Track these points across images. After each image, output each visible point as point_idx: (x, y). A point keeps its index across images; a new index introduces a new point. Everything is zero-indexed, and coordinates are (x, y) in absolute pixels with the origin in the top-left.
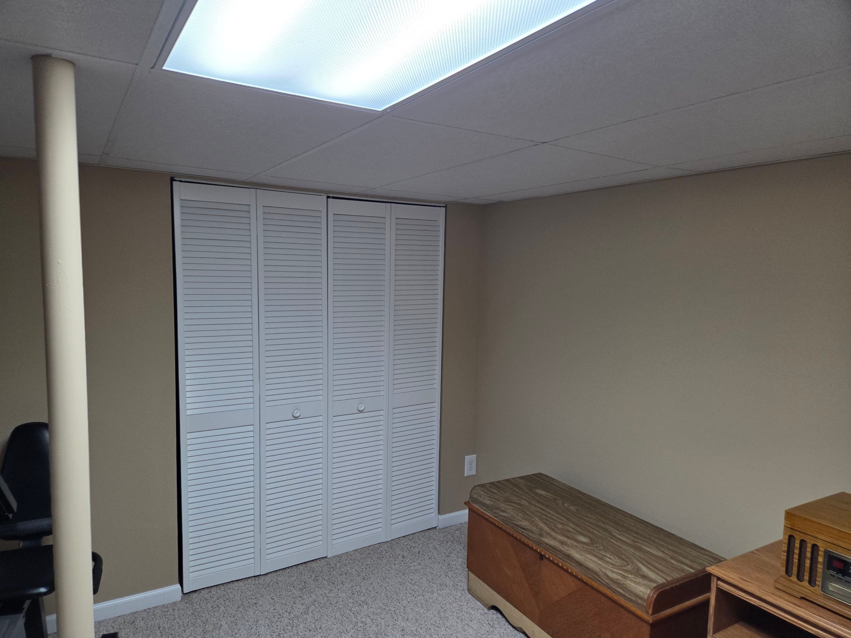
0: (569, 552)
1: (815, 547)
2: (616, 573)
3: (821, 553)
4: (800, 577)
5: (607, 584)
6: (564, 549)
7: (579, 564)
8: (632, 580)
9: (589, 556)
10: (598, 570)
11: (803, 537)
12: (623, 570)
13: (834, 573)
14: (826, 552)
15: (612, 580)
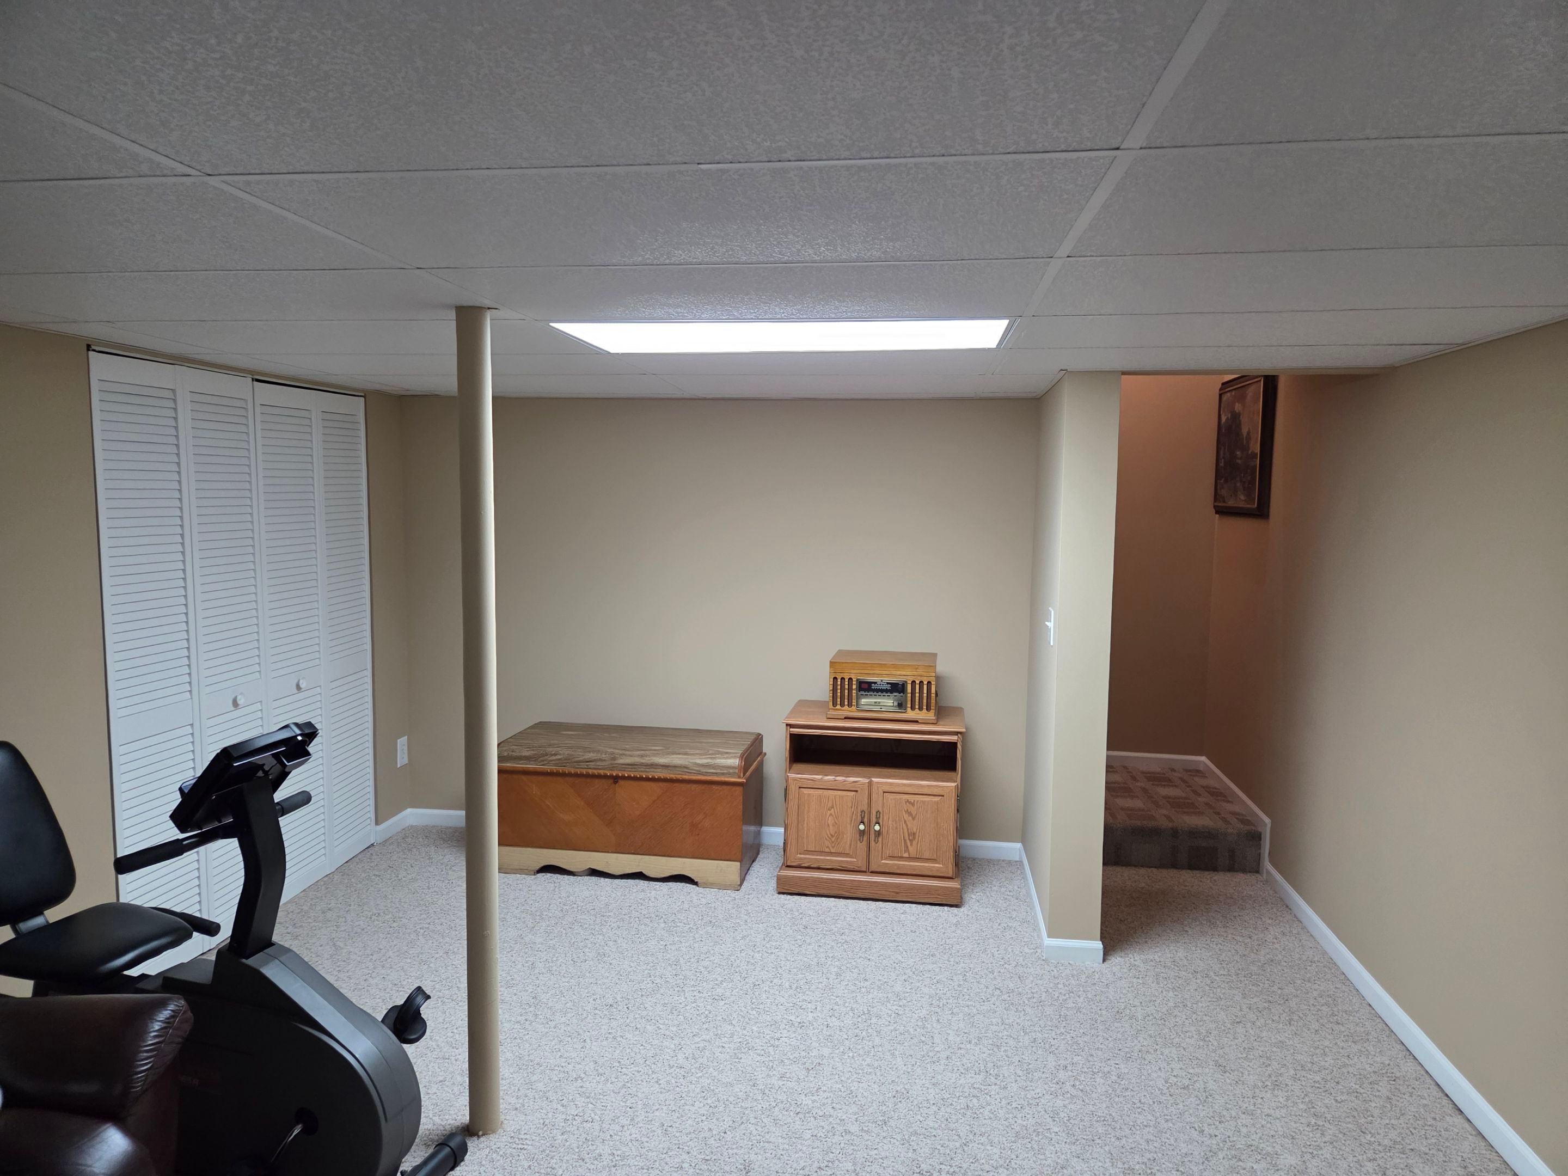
0: (652, 761)
1: (850, 679)
2: (705, 758)
3: (854, 683)
4: (842, 705)
5: (697, 771)
6: (646, 760)
7: (665, 767)
8: (720, 758)
9: (673, 756)
10: (687, 763)
11: (842, 675)
12: (709, 754)
13: (863, 693)
14: (857, 680)
15: (703, 765)
